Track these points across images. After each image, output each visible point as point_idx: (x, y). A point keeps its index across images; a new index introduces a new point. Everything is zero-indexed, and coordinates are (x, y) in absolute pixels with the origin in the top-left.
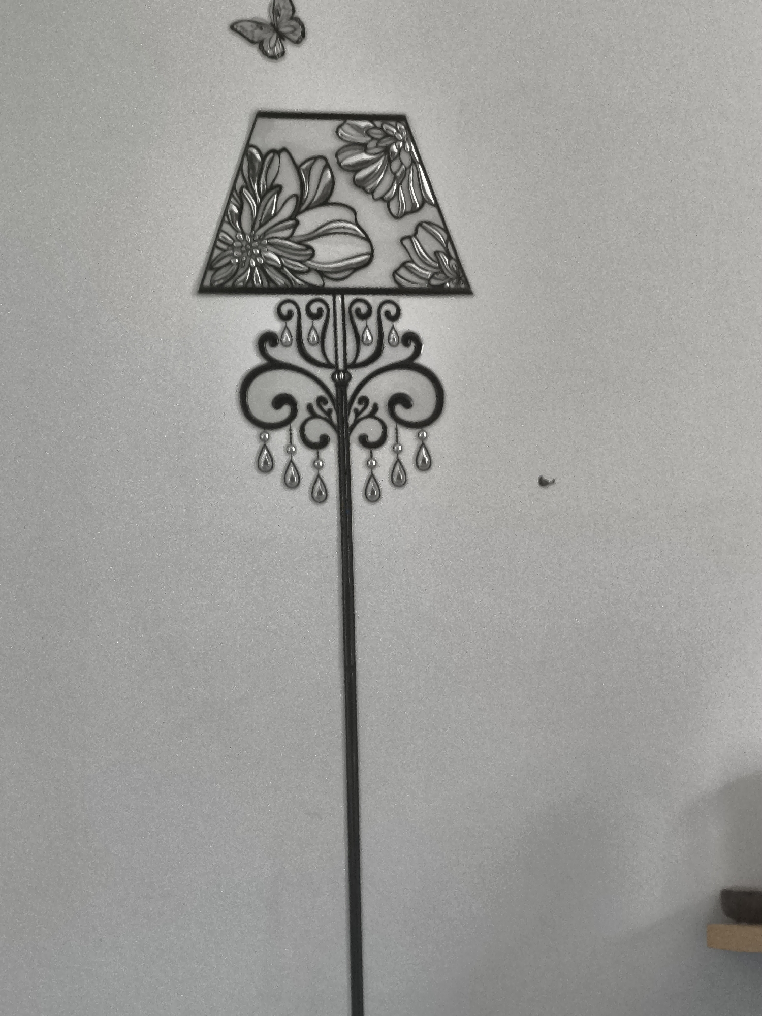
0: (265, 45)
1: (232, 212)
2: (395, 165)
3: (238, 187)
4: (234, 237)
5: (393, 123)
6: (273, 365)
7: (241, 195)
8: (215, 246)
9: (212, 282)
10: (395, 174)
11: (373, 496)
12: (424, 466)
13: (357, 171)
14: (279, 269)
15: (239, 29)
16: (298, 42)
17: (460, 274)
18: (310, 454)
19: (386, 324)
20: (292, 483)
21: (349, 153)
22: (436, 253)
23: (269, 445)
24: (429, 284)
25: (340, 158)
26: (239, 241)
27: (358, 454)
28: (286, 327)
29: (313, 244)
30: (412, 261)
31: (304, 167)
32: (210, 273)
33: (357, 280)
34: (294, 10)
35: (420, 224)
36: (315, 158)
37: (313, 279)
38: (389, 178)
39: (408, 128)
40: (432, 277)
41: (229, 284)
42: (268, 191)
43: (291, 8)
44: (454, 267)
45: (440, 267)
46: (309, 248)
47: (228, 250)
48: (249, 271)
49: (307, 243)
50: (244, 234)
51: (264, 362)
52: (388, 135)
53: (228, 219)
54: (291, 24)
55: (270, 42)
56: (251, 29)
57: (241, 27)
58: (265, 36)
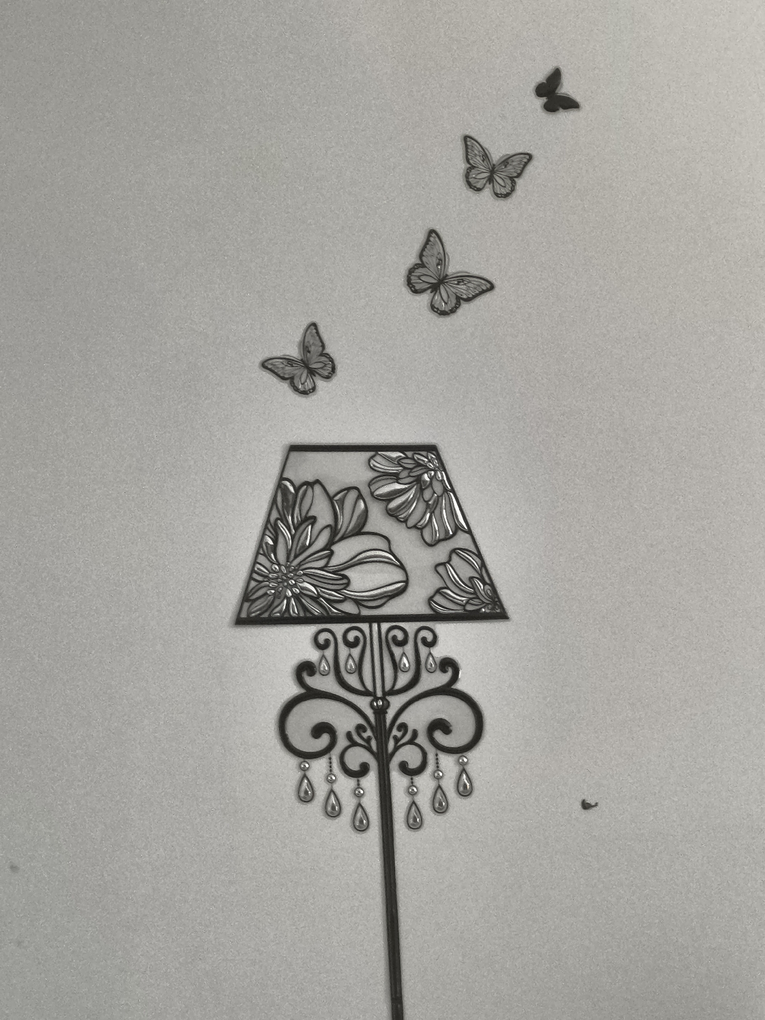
0: (296, 381)
1: (267, 543)
2: (427, 494)
3: (272, 519)
4: (270, 570)
5: (424, 453)
6: (311, 694)
7: (276, 528)
8: (251, 578)
9: (249, 613)
10: (427, 502)
11: (415, 824)
12: (465, 792)
13: (390, 501)
14: (315, 599)
15: (270, 367)
16: (328, 378)
17: (495, 599)
18: (351, 783)
19: (423, 651)
20: (333, 812)
21: (380, 484)
22: (471, 579)
23: (309, 774)
24: (465, 610)
25: (373, 488)
26: (275, 572)
27: (398, 781)
28: (323, 657)
29: (347, 573)
30: (448, 588)
31: (337, 498)
32: (246, 605)
33: (393, 608)
34: (323, 346)
35: (454, 551)
36: (349, 489)
37: (349, 608)
38: (422, 506)
39: (439, 458)
40: (467, 602)
41: (266, 615)
42: (302, 522)
43: (320, 344)
44: (489, 592)
45: (475, 593)
46: (345, 577)
47: (264, 581)
48: (285, 601)
49: (342, 573)
50: (279, 565)
51: (303, 691)
52: (420, 465)
53: (263, 550)
54: (321, 360)
55: (300, 378)
56: (282, 366)
57: (272, 364)
58: (296, 372)
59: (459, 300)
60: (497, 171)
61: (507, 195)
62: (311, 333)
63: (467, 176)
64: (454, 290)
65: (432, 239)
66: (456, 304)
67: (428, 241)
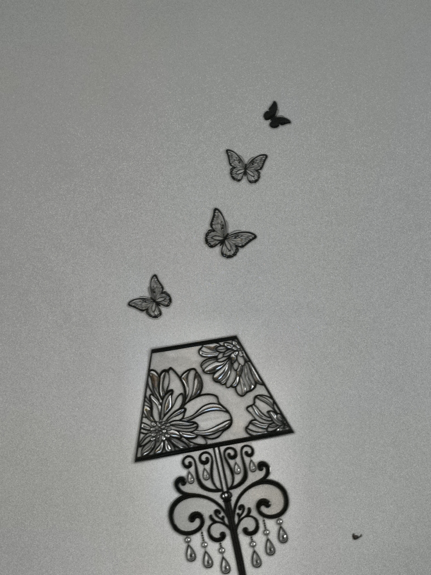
0: (150, 311)
1: (146, 410)
2: (236, 365)
3: (148, 395)
4: (150, 425)
5: (230, 342)
6: (185, 496)
7: (150, 401)
8: (140, 433)
9: (142, 454)
10: (236, 370)
11: (257, 564)
12: (284, 541)
13: (214, 373)
14: (180, 439)
15: (133, 305)
16: (167, 306)
17: (284, 421)
18: (217, 545)
19: (247, 459)
20: (209, 565)
21: (208, 363)
22: (268, 412)
23: (191, 544)
24: (267, 431)
25: (204, 367)
26: (154, 427)
27: (244, 540)
28: (189, 473)
29: (195, 420)
30: (255, 420)
31: (183, 377)
32: (140, 449)
33: (226, 437)
34: (163, 288)
35: (256, 397)
36: (189, 370)
37: (200, 441)
38: (233, 374)
39: (239, 343)
40: (268, 427)
41: (152, 453)
42: (166, 394)
43: (160, 287)
44: (280, 418)
45: (272, 420)
46: (195, 423)
47: (148, 433)
48: (162, 444)
49: (193, 420)
50: (155, 422)
51: (181, 495)
52: (229, 349)
53: (145, 415)
54: (162, 296)
55: (152, 308)
56: (140, 303)
57: (134, 303)
58: (148, 306)
59: (237, 248)
60: (248, 168)
61: (256, 181)
62: (154, 281)
63: (231, 173)
64: (234, 242)
65: (216, 214)
66: (236, 250)
67: (214, 216)
